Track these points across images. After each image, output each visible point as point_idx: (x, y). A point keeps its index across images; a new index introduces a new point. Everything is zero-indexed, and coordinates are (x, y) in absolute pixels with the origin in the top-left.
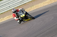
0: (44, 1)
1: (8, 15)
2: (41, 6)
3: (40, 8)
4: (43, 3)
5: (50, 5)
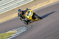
1: (41, 3)
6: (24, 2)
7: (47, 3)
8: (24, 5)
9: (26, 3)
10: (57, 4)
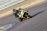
6: (10, 4)
8: (10, 7)
9: (12, 5)
10: (37, 6)
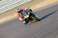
0: (42, 2)
2: (39, 7)
3: (38, 9)
4: (40, 4)
5: (48, 6)
7: (11, 16)
